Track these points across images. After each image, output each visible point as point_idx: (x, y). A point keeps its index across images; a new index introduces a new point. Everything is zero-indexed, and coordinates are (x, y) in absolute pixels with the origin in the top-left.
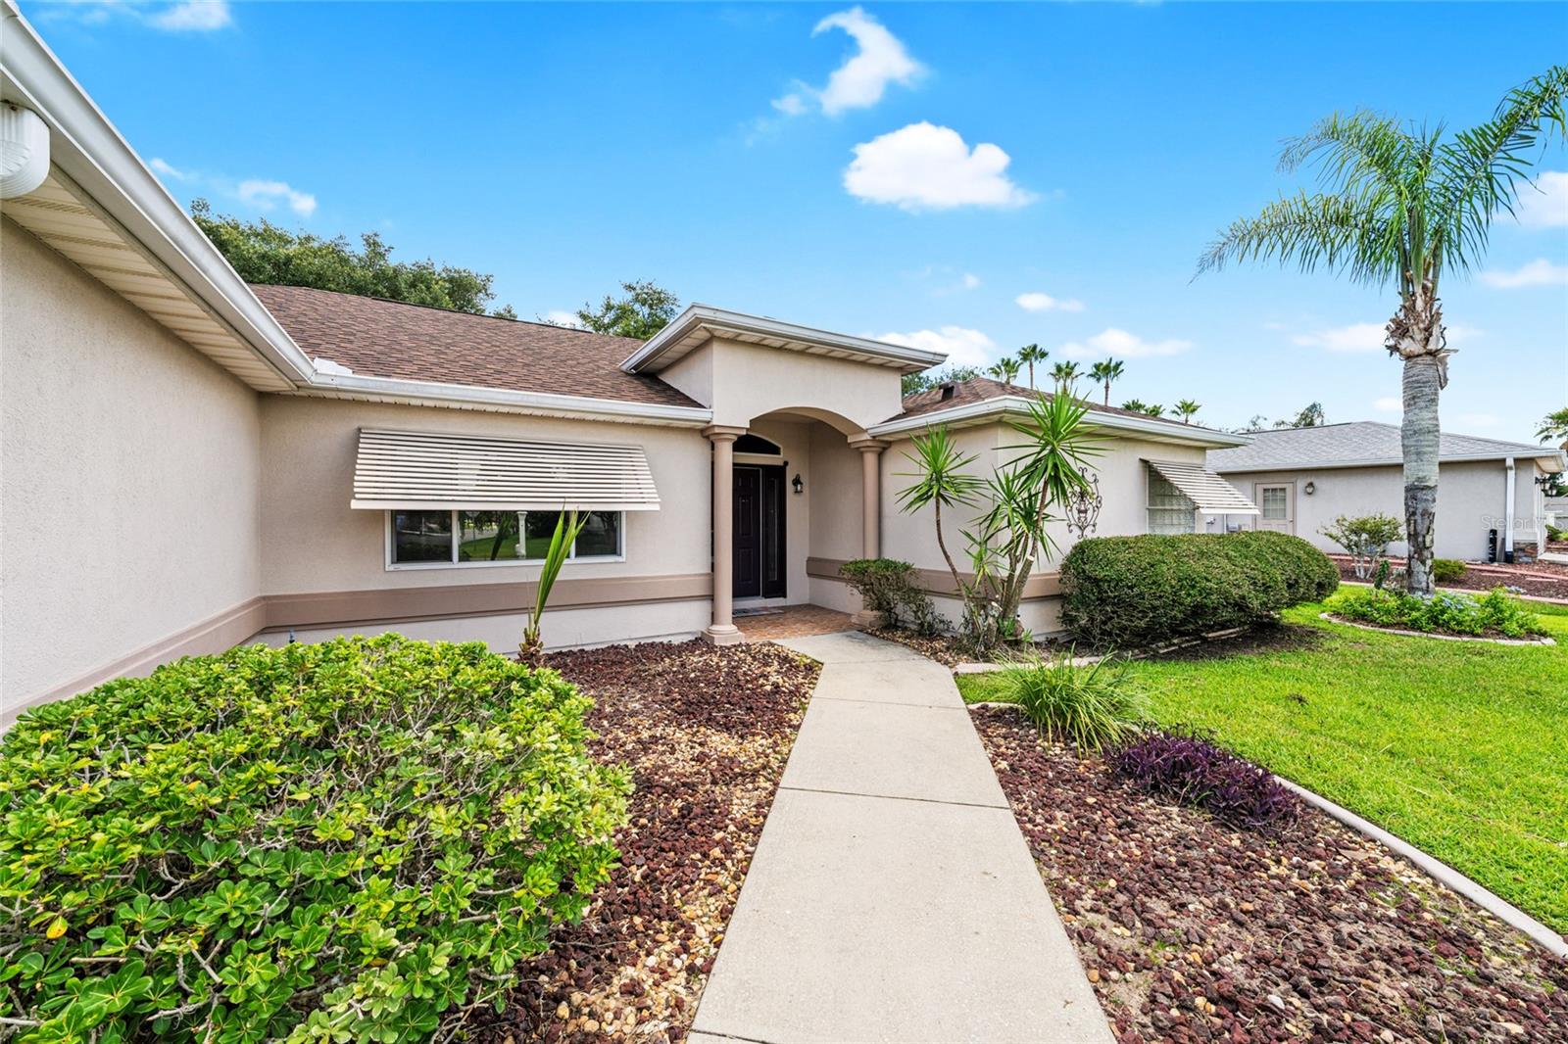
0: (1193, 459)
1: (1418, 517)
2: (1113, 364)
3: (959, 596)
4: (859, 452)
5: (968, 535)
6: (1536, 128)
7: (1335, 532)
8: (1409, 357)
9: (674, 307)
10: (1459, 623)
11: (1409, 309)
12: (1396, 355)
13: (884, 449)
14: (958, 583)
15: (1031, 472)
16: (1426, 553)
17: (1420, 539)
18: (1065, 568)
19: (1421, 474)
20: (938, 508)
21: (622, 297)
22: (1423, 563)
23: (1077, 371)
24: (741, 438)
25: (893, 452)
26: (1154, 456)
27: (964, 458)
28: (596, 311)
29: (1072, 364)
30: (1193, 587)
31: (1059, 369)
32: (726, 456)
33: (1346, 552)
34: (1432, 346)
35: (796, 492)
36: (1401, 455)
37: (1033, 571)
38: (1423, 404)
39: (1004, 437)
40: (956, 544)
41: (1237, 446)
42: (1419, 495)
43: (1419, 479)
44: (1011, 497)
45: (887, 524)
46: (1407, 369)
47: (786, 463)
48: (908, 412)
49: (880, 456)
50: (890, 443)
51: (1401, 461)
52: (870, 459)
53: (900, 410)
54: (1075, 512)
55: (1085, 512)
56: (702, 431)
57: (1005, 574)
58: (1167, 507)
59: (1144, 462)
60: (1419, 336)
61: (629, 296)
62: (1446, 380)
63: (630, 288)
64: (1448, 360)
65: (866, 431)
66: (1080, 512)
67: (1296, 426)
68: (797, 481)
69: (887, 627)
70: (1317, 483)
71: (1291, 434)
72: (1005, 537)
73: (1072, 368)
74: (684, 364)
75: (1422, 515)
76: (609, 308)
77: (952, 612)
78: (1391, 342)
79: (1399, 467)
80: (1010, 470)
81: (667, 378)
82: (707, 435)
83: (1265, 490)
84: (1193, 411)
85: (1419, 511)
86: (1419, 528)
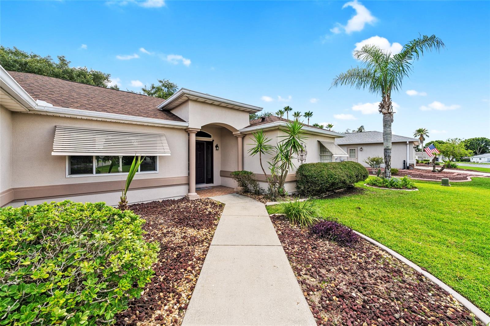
0: (332, 141)
1: (387, 157)
2: (310, 113)
3: (267, 182)
4: (236, 137)
5: (269, 163)
6: (412, 55)
7: (367, 161)
8: (384, 114)
9: (176, 89)
10: (397, 186)
11: (384, 101)
12: (381, 113)
13: (244, 136)
14: (267, 179)
15: (287, 144)
16: (389, 167)
17: (388, 163)
18: (297, 173)
19: (388, 146)
20: (260, 155)
21: (157, 84)
22: (389, 169)
23: (300, 114)
24: (198, 132)
25: (247, 137)
26: (321, 140)
27: (268, 139)
28: (149, 88)
29: (299, 112)
30: (332, 177)
31: (295, 114)
32: (193, 138)
33: (370, 167)
34: (389, 111)
35: (217, 150)
36: (383, 140)
37: (288, 173)
38: (388, 127)
39: (280, 134)
40: (266, 166)
41: (343, 137)
42: (387, 151)
43: (387, 147)
44: (282, 151)
45: (245, 159)
46: (384, 117)
47: (213, 141)
48: (251, 125)
49: (243, 138)
50: (246, 135)
51: (383, 142)
52: (240, 140)
53: (249, 125)
54: (300, 156)
55: (303, 156)
56: (185, 130)
57: (280, 175)
58: (325, 154)
59: (319, 141)
60: (387, 108)
61: (161, 84)
62: (393, 120)
63: (161, 82)
64: (393, 115)
65: (238, 131)
66: (301, 156)
67: (358, 132)
68: (217, 146)
69: (245, 192)
70: (363, 148)
71: (357, 134)
72: (280, 163)
73: (299, 114)
74: (179, 108)
75: (388, 157)
76: (153, 88)
77: (265, 186)
78: (380, 110)
79: (383, 143)
80: (281, 143)
81: (174, 112)
82: (187, 131)
83: (350, 150)
84: (331, 127)
85: (387, 156)
86: (387, 160)
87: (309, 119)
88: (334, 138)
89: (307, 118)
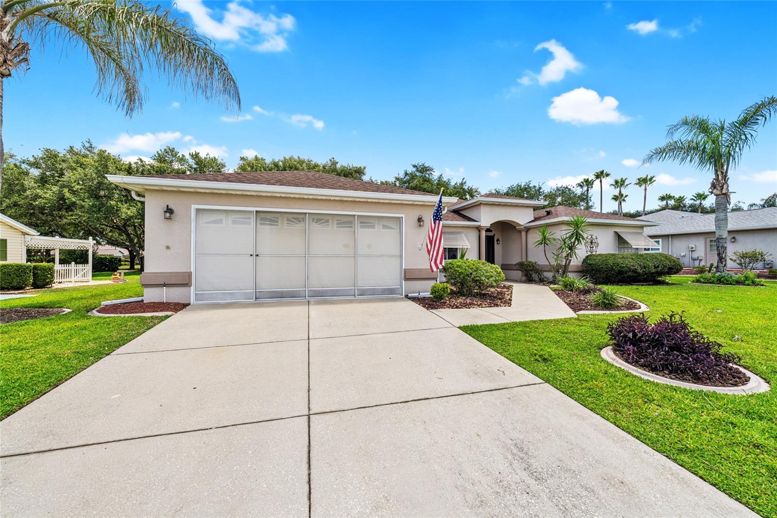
0: (639, 231)
1: (720, 248)
2: (648, 178)
3: (551, 271)
4: (520, 232)
5: (553, 253)
6: (757, 119)
8: (716, 195)
9: (432, 172)
10: (727, 281)
11: (717, 179)
12: (713, 195)
13: (528, 230)
14: (551, 268)
15: (571, 237)
16: (723, 260)
17: (721, 255)
18: (583, 263)
19: (720, 234)
20: (545, 247)
21: (411, 170)
22: (722, 263)
23: (627, 182)
24: (487, 229)
25: (531, 230)
27: (552, 233)
28: (402, 176)
29: (624, 179)
31: (617, 182)
32: (483, 234)
34: (724, 192)
35: (498, 243)
36: (715, 227)
37: (572, 263)
38: (720, 211)
40: (549, 255)
41: (655, 226)
42: (720, 241)
43: (720, 236)
44: (565, 243)
45: (529, 252)
46: (716, 199)
47: (494, 235)
48: (536, 219)
49: (527, 232)
50: (530, 229)
51: (714, 230)
52: (524, 234)
53: (533, 219)
54: (589, 248)
55: (593, 247)
56: (477, 228)
57: (564, 263)
59: (616, 232)
60: (719, 189)
61: (414, 169)
62: (730, 203)
63: (414, 166)
64: (731, 196)
65: (522, 225)
66: (590, 247)
68: (498, 240)
69: (529, 280)
72: (564, 254)
73: (624, 181)
74: (470, 209)
75: (721, 247)
76: (406, 174)
77: (549, 275)
78: (710, 190)
79: (715, 232)
80: (565, 236)
82: (479, 229)
83: (711, 241)
85: (720, 246)
86: (720, 252)
87: (645, 190)
88: (643, 227)
89: (643, 187)
